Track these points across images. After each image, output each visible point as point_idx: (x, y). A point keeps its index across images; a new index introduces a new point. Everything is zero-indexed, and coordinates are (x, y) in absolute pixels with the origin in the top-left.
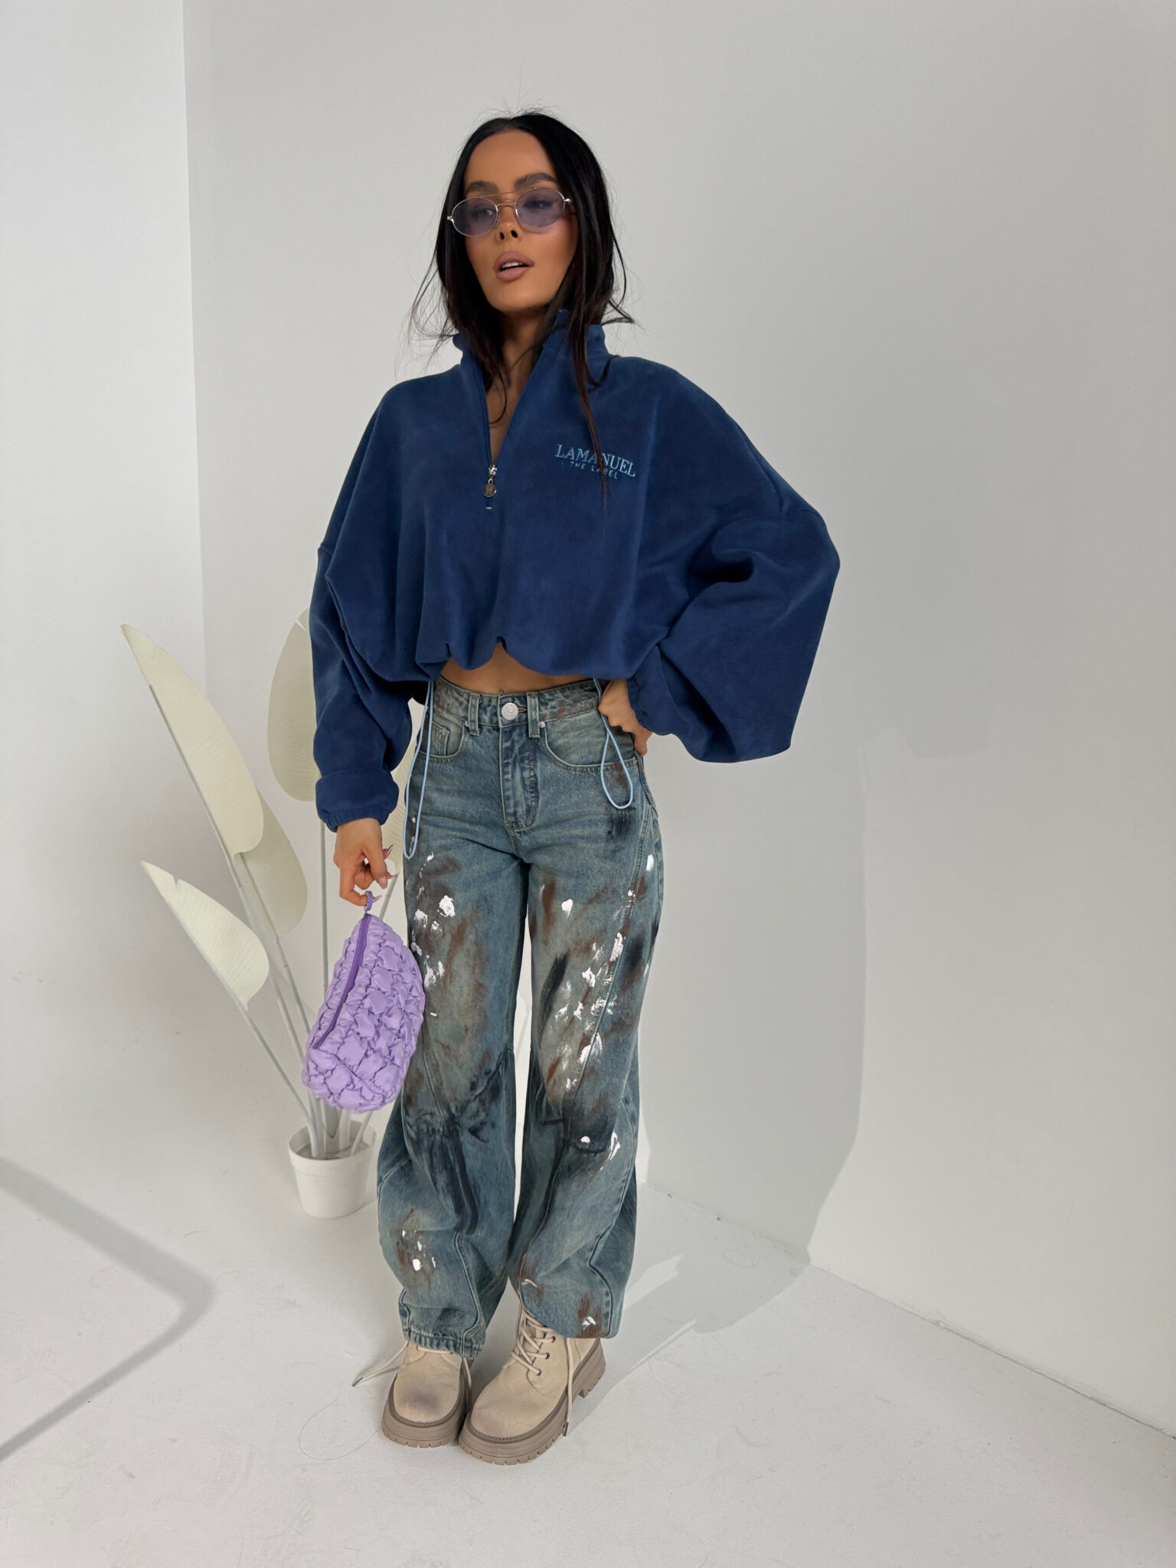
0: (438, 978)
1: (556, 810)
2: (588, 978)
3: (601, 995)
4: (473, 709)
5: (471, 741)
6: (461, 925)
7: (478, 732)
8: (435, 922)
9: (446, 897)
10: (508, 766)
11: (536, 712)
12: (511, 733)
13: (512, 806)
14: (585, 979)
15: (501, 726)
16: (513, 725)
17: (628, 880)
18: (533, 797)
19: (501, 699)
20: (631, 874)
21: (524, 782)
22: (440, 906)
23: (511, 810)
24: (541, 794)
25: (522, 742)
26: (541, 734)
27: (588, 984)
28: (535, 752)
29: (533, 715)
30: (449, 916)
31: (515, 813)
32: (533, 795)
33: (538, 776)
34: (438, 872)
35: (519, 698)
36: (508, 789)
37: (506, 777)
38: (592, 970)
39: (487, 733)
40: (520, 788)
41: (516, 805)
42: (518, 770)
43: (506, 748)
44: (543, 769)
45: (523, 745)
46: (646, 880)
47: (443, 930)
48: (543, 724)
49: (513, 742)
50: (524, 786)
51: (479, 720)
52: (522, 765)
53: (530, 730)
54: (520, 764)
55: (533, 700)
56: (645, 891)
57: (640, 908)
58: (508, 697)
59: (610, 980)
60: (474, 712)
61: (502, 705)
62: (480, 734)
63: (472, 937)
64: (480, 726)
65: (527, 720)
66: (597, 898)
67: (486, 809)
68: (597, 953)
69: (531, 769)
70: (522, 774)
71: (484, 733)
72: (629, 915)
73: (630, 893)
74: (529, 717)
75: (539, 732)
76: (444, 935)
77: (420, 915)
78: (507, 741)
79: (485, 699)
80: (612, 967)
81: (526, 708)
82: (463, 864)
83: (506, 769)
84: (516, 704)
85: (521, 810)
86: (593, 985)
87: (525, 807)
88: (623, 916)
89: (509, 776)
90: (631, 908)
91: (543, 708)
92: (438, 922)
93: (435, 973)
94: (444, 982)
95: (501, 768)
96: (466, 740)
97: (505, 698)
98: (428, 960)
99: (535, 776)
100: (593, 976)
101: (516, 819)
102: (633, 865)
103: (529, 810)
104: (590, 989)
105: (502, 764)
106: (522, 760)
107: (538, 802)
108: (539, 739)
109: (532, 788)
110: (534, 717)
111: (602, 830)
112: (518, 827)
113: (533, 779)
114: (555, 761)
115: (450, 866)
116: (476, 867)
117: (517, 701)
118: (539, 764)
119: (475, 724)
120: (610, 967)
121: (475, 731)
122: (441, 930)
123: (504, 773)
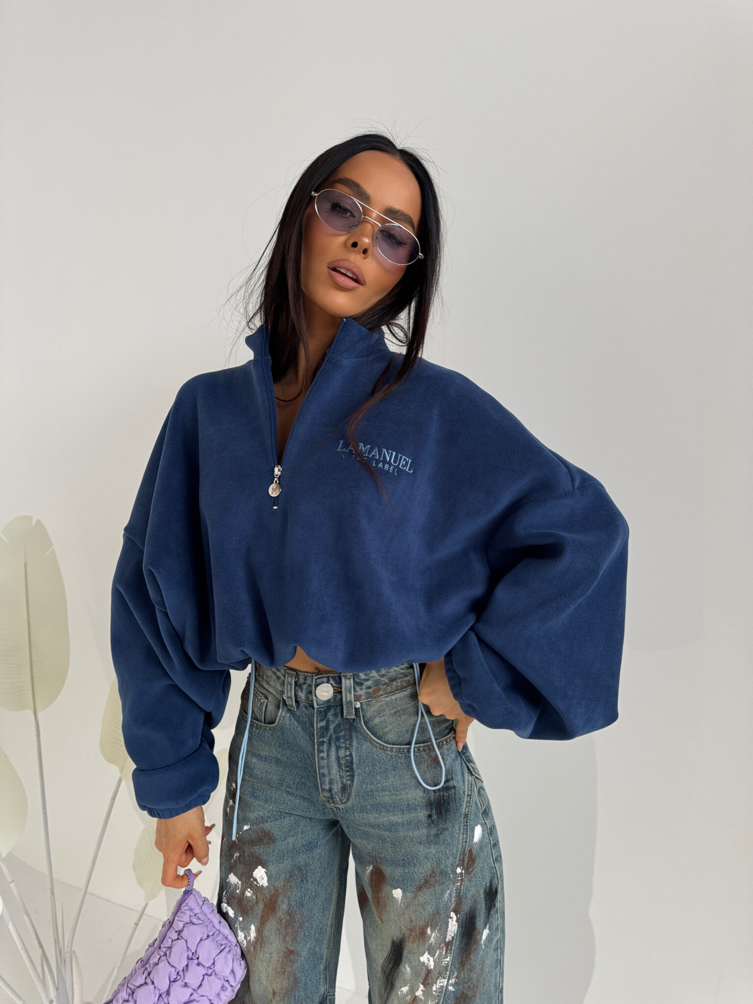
0: (249, 942)
1: (371, 791)
2: (426, 962)
3: (440, 975)
4: (289, 686)
5: (288, 715)
6: (273, 896)
7: (295, 707)
8: (249, 890)
9: (260, 867)
10: (323, 745)
11: (351, 694)
12: (326, 712)
13: (327, 783)
14: (424, 963)
15: (315, 706)
16: (328, 706)
17: (456, 858)
18: (348, 776)
19: (316, 679)
20: (457, 851)
21: (339, 761)
22: (254, 876)
23: (327, 787)
24: (356, 773)
25: (337, 722)
26: (356, 714)
27: (427, 967)
28: (350, 730)
29: (348, 697)
30: (262, 886)
31: (330, 790)
32: (348, 774)
33: (354, 754)
34: (252, 843)
35: (334, 678)
36: (323, 767)
37: (321, 755)
38: (429, 954)
39: (304, 709)
40: (335, 766)
41: (331, 783)
42: (333, 749)
43: (322, 728)
44: (359, 749)
45: (339, 725)
46: (474, 851)
47: (256, 897)
48: (358, 705)
49: (328, 722)
50: (340, 765)
51: (296, 695)
52: (337, 743)
53: (345, 712)
54: (335, 744)
55: (348, 681)
56: (474, 863)
57: (470, 881)
58: (323, 677)
59: (448, 959)
60: (291, 690)
61: (317, 685)
62: (297, 708)
63: (284, 907)
64: (297, 701)
65: (341, 700)
66: (426, 884)
67: (303, 780)
68: (433, 936)
69: (347, 748)
70: (337, 753)
71: (301, 708)
72: (460, 892)
73: (459, 870)
74: (344, 699)
75: (354, 713)
76: (257, 903)
77: (233, 879)
78: (322, 720)
79: (300, 677)
80: (450, 947)
81: (341, 688)
82: (279, 837)
83: (321, 748)
84: (331, 684)
85: (336, 788)
86: (432, 967)
87: (340, 785)
88: (453, 895)
89: (324, 755)
90: (461, 885)
91: (358, 689)
92: (251, 890)
93: (246, 938)
94: (254, 948)
95: (316, 747)
96: (284, 714)
97: (320, 678)
98: (240, 923)
99: (351, 755)
100: (431, 959)
101: (332, 795)
102: (458, 842)
103: (344, 788)
104: (429, 972)
105: (317, 742)
106: (338, 739)
107: (353, 781)
108: (354, 719)
109: (347, 767)
110: (348, 699)
111: (422, 814)
112: (334, 802)
113: (348, 758)
114: (372, 742)
115: (266, 838)
116: (291, 840)
117: (332, 681)
118: (354, 743)
119: (292, 700)
120: (447, 947)
121: (292, 706)
122: (254, 897)
123: (320, 751)
